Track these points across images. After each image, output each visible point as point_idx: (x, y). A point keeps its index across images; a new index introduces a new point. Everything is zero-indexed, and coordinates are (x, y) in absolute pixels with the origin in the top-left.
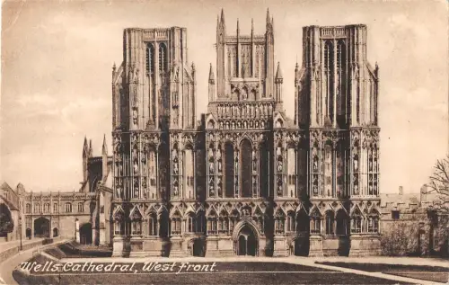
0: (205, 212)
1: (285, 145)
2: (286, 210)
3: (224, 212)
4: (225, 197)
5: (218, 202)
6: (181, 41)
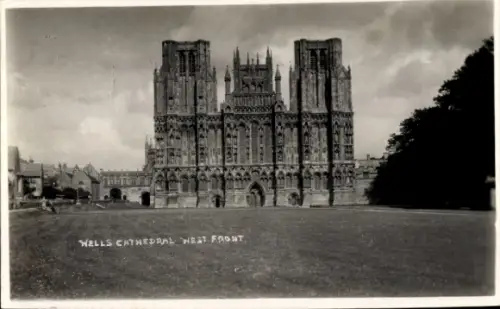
1: (283, 125)
2: (285, 172)
3: (239, 174)
4: (239, 163)
5: (234, 167)
6: (205, 50)
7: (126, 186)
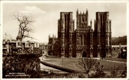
0: (76, 49)
3: (80, 49)
4: (80, 46)
5: (79, 47)
6: (72, 15)
7: (44, 49)
